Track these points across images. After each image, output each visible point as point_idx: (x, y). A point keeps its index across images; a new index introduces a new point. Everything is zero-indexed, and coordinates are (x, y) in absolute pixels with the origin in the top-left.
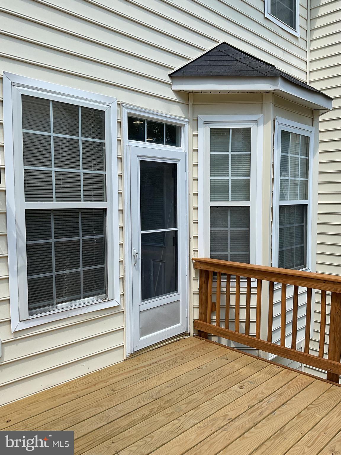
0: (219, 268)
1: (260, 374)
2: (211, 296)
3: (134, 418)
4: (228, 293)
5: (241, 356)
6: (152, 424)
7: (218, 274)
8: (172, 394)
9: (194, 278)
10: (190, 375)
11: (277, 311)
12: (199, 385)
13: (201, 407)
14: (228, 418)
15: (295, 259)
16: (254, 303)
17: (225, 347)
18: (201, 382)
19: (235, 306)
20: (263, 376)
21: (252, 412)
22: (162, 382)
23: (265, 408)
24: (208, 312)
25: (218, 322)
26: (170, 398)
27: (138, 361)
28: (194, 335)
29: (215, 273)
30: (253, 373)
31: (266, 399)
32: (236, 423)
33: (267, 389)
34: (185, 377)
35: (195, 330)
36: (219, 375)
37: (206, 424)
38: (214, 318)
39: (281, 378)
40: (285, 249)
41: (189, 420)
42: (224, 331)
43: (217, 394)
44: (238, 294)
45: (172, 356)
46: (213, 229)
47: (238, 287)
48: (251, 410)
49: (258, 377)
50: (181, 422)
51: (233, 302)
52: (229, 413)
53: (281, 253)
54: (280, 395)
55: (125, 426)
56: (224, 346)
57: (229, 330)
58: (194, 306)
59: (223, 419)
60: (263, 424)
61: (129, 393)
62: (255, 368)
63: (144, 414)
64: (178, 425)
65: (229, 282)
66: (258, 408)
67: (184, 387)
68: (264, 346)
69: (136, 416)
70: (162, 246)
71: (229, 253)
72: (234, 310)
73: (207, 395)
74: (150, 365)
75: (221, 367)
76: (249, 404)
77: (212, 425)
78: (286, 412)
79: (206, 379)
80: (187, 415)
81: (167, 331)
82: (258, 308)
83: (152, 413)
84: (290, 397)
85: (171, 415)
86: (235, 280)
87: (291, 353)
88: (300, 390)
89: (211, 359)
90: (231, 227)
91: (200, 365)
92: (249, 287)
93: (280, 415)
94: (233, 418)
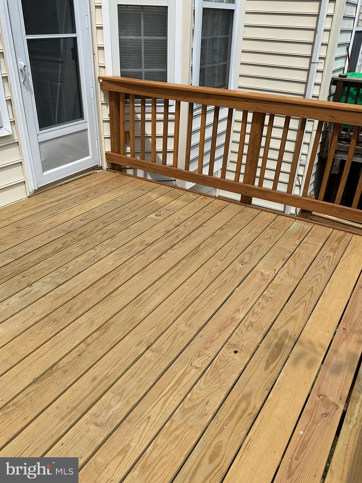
0: (132, 89)
1: (177, 202)
2: (124, 123)
3: (46, 252)
4: (143, 121)
5: (158, 186)
6: (66, 256)
7: (131, 97)
8: (86, 227)
9: (102, 102)
10: (104, 207)
11: (195, 139)
12: (114, 216)
13: (117, 236)
14: (146, 243)
15: (216, 80)
16: (171, 131)
17: (142, 179)
18: (116, 214)
19: (151, 135)
20: (180, 203)
21: (169, 236)
22: (74, 216)
23: (181, 231)
24: (122, 142)
25: (133, 153)
26: (84, 230)
27: (44, 197)
28: (107, 169)
29: (127, 96)
30: (170, 202)
31: (183, 224)
32: (153, 247)
33: (184, 215)
34: (99, 210)
35: (108, 163)
36: (135, 206)
37: (123, 250)
38: (128, 149)
39: (197, 204)
40: (206, 66)
41: (105, 248)
42: (139, 162)
43: (133, 223)
44: (154, 121)
45: (83, 191)
46: (122, 37)
47: (154, 113)
48: (168, 234)
49: (175, 205)
50: (97, 251)
51: (148, 131)
52: (147, 239)
53: (202, 71)
54: (196, 219)
55: (36, 260)
56: (140, 178)
57: (145, 161)
58: (105, 136)
59: (140, 245)
60: (180, 245)
61: (38, 229)
62: (172, 196)
63: (56, 248)
64: (94, 254)
65: (143, 107)
66: (174, 233)
67: (98, 219)
68: (182, 174)
69: (47, 250)
70: (58, 60)
71: (143, 70)
72: (150, 140)
73: (122, 225)
74: (58, 201)
75: (137, 198)
76: (165, 230)
77: (130, 251)
78: (202, 233)
79: (122, 210)
80: (103, 245)
81: (75, 165)
82: (176, 137)
83: (65, 246)
84: (205, 221)
85: (86, 246)
86: (151, 105)
87: (208, 180)
88: (215, 213)
89: (127, 191)
90: (144, 35)
91: (114, 198)
92: (166, 113)
93: (195, 236)
94: (150, 243)
